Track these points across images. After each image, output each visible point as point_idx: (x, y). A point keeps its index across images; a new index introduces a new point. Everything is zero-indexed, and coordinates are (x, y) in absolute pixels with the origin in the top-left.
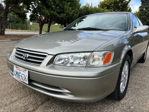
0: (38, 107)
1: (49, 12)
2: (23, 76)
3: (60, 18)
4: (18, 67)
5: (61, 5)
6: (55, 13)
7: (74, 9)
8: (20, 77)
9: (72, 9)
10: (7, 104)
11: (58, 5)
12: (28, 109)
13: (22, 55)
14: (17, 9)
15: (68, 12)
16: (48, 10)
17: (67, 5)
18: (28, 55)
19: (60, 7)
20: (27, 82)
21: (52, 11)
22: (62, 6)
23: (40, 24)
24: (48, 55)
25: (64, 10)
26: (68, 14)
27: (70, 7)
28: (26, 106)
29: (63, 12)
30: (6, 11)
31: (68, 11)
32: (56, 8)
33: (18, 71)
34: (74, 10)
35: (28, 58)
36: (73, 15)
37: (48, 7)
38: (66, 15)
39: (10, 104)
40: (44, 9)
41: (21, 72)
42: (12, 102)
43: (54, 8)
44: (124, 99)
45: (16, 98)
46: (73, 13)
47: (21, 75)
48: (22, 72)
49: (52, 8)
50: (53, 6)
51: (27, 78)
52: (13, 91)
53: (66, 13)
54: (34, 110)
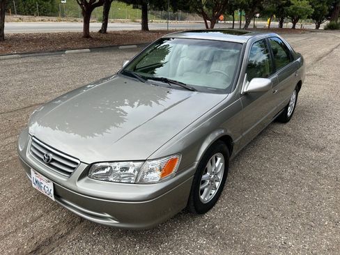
0: (75, 227)
4: (37, 172)
8: (43, 189)
10: (26, 223)
18: (51, 155)
20: (53, 198)
24: (81, 162)
28: (56, 225)
33: (39, 179)
35: (52, 161)
39: (31, 223)
41: (42, 181)
42: (34, 220)
44: (211, 211)
45: (40, 212)
47: (43, 186)
48: (44, 183)
51: (52, 192)
54: (68, 233)
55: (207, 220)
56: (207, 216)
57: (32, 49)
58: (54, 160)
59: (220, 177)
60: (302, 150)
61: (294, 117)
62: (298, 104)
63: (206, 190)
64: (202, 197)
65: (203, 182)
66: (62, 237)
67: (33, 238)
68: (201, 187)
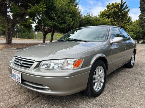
1: (52, 23)
2: (18, 77)
3: (62, 28)
4: (15, 70)
5: (62, 17)
6: (57, 23)
7: (75, 20)
8: (16, 78)
9: (73, 20)
11: (59, 17)
13: (18, 62)
14: (23, 21)
15: (69, 23)
16: (51, 21)
17: (68, 17)
18: (22, 62)
19: (61, 18)
20: (20, 82)
21: (54, 22)
22: (64, 17)
23: (43, 33)
24: (36, 61)
25: (65, 20)
26: (69, 25)
27: (71, 18)
28: (20, 101)
29: (64, 23)
30: (13, 23)
31: (68, 22)
32: (58, 19)
33: (15, 74)
34: (74, 21)
35: (22, 64)
36: (74, 25)
37: (51, 19)
38: (67, 26)
40: (47, 20)
42: (10, 98)
43: (56, 20)
45: (14, 95)
46: (74, 23)
47: (16, 76)
48: (17, 75)
49: (54, 20)
50: (56, 18)
51: (20, 78)
52: (12, 90)
53: (67, 23)
54: (26, 104)
55: (97, 100)
56: (97, 98)
58: (23, 63)
59: (103, 80)
63: (96, 84)
64: (94, 87)
65: (95, 79)
66: (22, 105)
67: (8, 105)
68: (94, 81)
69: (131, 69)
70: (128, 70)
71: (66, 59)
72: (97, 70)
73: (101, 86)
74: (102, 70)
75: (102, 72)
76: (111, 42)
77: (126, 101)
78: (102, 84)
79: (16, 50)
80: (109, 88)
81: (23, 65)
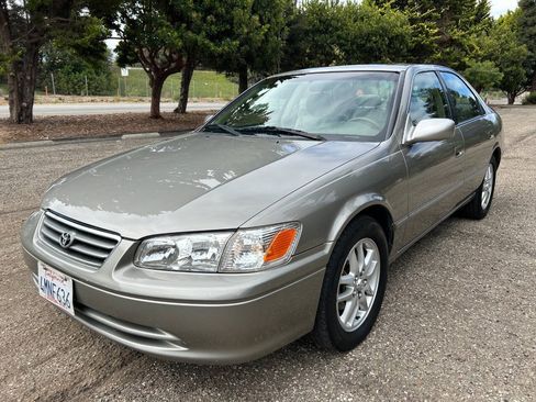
0: (111, 373)
1: (181, 37)
2: (61, 293)
3: (221, 56)
4: (47, 267)
5: (222, 10)
6: (199, 38)
7: (269, 21)
8: (55, 295)
9: (261, 20)
10: (26, 367)
11: (209, 11)
12: (81, 380)
13: (59, 234)
14: (70, 32)
15: (248, 33)
16: (178, 29)
17: (244, 8)
19: (216, 16)
21: (190, 34)
22: (227, 12)
23: (151, 77)
24: (123, 238)
25: (232, 24)
26: (247, 41)
27: (254, 12)
28: (77, 371)
29: (230, 34)
30: (33, 40)
31: (246, 31)
32: (204, 20)
33: (49, 279)
34: (268, 26)
35: (72, 245)
36: (266, 41)
37: (177, 17)
38: (241, 45)
39: (34, 367)
40: (161, 25)
41: (55, 282)
42: (39, 362)
43: (199, 22)
44: (360, 348)
45: (52, 349)
46: (266, 35)
47: (55, 289)
48: (59, 284)
49: (189, 23)
50: (194, 15)
51: (71, 298)
53: (239, 35)
54: (97, 384)
55: (352, 363)
56: (352, 356)
57: (73, 134)
58: (76, 242)
59: (374, 286)
60: (514, 256)
61: (492, 211)
62: (497, 194)
63: (349, 305)
64: (343, 318)
65: (343, 288)
66: (86, 389)
67: (34, 390)
68: (340, 298)
69: (480, 225)
70: (469, 226)
71: (235, 230)
72: (351, 256)
73: (366, 309)
74: (370, 252)
75: (373, 258)
76: (409, 139)
77: (455, 366)
78: (370, 301)
79: (51, 145)
80: (397, 311)
81: (76, 248)
